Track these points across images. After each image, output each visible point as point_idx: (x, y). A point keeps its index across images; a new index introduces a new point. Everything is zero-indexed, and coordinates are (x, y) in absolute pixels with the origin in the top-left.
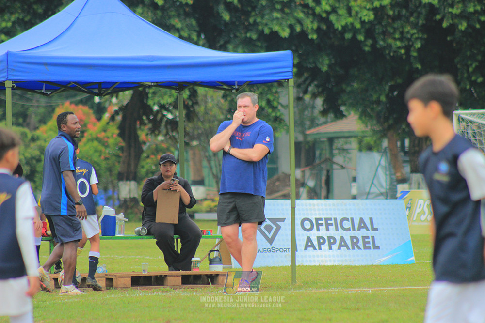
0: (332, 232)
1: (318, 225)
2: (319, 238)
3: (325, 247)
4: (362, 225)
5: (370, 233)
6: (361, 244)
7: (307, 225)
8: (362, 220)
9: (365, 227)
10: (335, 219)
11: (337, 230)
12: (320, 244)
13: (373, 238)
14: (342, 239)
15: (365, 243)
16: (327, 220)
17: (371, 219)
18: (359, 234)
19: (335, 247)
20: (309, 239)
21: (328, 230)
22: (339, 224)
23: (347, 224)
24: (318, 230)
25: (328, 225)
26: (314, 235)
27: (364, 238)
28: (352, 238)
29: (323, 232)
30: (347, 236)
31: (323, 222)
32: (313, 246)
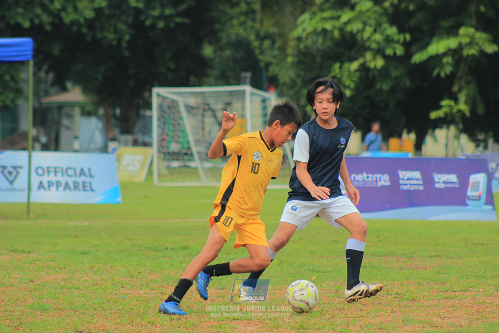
0: (59, 178)
1: (49, 172)
2: (49, 182)
3: (53, 188)
4: (82, 172)
5: (88, 179)
6: (81, 187)
7: (40, 171)
8: (82, 170)
9: (85, 174)
10: (62, 169)
11: (63, 175)
12: (49, 186)
13: (90, 183)
14: (67, 184)
15: (84, 187)
16: (55, 168)
17: (89, 170)
18: (80, 180)
19: (61, 189)
20: (41, 183)
21: (56, 175)
22: (65, 172)
23: (71, 172)
24: (48, 175)
25: (56, 172)
26: (45, 179)
27: (84, 183)
28: (74, 183)
29: (52, 178)
30: (71, 181)
31: (52, 170)
32: (44, 188)
